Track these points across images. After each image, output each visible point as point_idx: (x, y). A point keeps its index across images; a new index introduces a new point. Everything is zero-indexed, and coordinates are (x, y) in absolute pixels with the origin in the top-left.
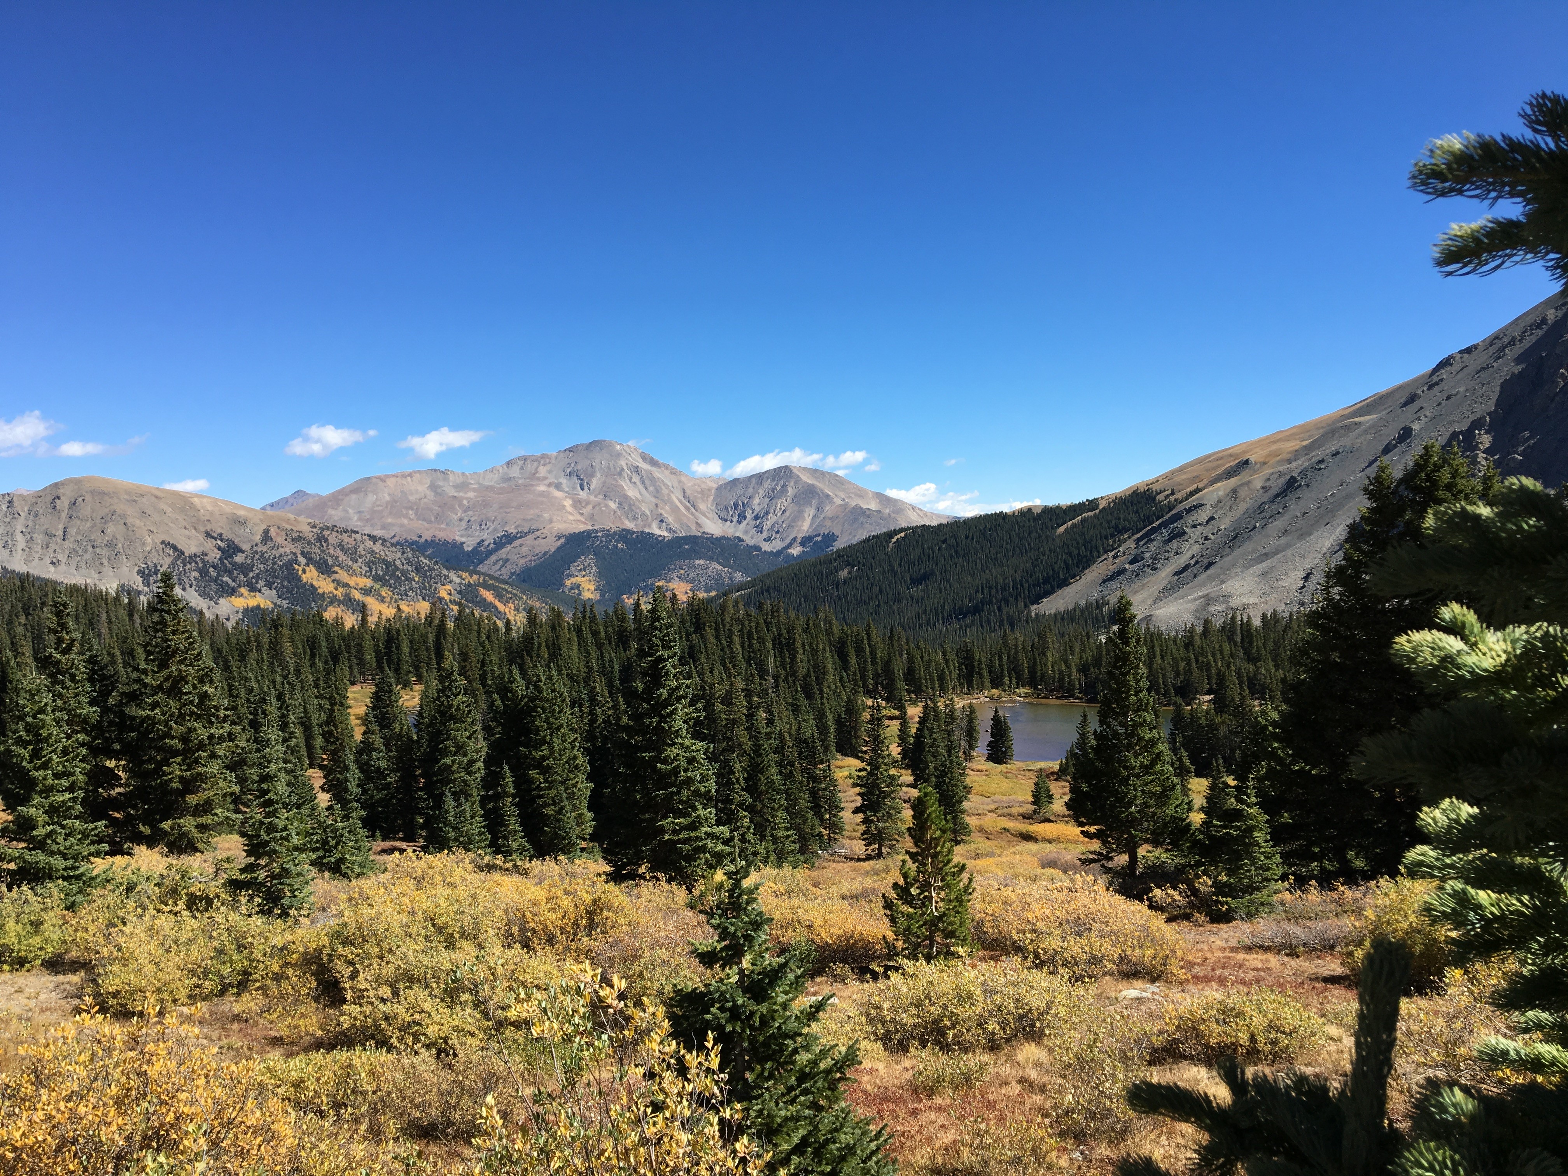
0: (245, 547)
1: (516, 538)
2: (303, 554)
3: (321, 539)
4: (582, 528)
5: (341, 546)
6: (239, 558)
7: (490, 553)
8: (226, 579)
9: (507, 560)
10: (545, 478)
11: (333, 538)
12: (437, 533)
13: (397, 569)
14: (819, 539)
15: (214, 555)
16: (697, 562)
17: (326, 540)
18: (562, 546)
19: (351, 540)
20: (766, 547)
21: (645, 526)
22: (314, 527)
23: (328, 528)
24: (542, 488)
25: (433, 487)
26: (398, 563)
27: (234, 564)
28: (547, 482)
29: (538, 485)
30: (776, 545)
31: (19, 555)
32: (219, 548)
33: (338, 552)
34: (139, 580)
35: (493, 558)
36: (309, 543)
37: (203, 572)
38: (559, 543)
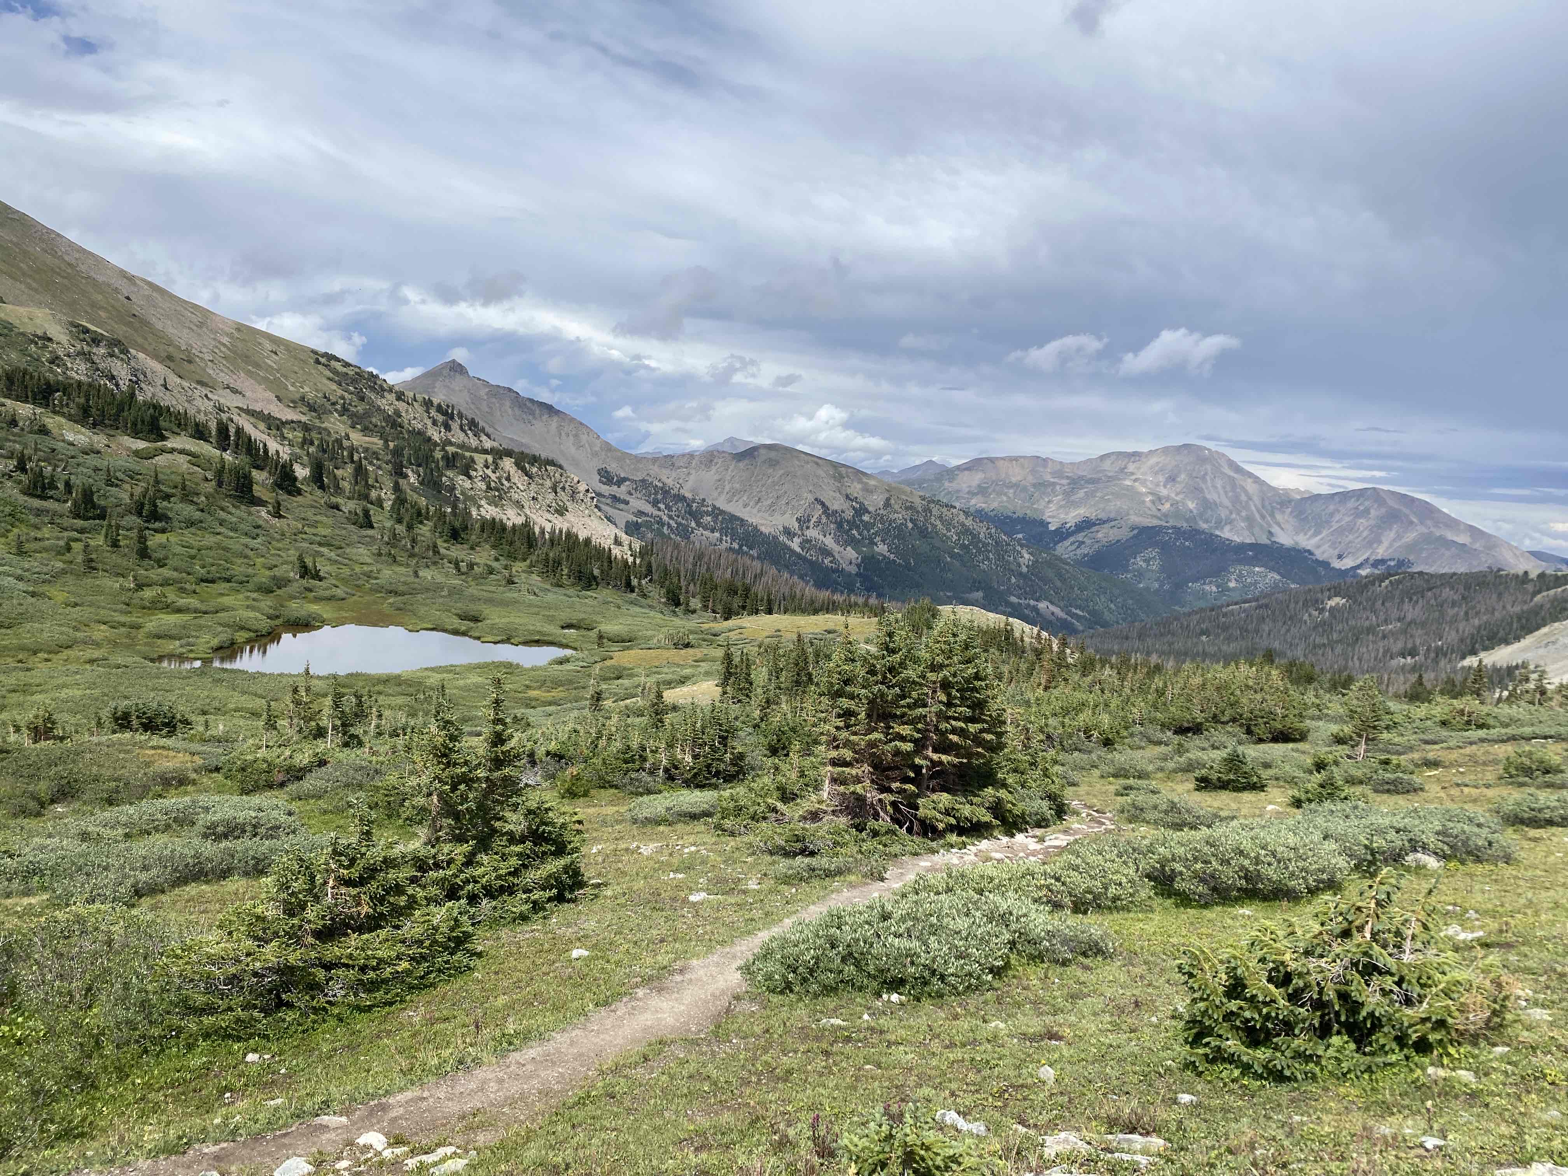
0: (871, 509)
1: (1094, 524)
2: (911, 520)
3: (927, 510)
4: (1155, 522)
5: (940, 518)
6: (866, 518)
7: (1069, 534)
8: (854, 532)
9: (1083, 543)
10: (1132, 474)
11: (935, 511)
12: (1028, 512)
13: (980, 541)
14: (1392, 563)
15: (849, 514)
16: (1257, 569)
17: (931, 512)
18: (1135, 537)
19: (949, 513)
20: (1337, 564)
21: (1217, 528)
22: (924, 500)
23: (933, 502)
24: (1128, 483)
25: (1033, 471)
26: (982, 536)
27: (862, 521)
28: (1133, 477)
29: (1125, 479)
30: (1347, 563)
31: (723, 497)
32: (854, 508)
33: (938, 523)
34: (796, 525)
35: (1072, 539)
36: (918, 512)
37: (840, 525)
38: (1131, 534)
